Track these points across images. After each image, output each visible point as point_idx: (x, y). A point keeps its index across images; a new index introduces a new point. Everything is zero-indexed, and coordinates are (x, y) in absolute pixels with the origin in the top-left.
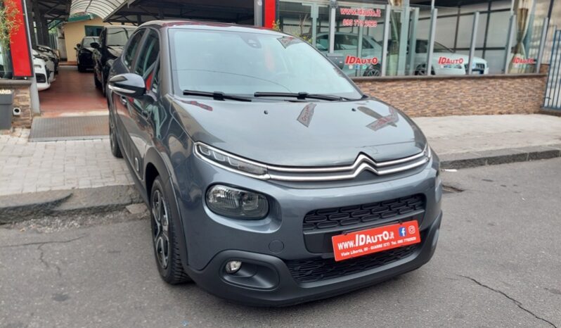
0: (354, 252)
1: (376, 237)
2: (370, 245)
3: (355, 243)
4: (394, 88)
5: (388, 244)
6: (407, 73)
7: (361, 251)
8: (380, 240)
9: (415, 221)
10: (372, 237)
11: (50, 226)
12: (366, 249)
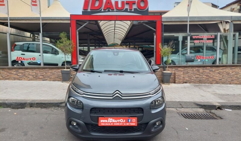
0: (107, 124)
1: (117, 120)
2: (114, 123)
3: (108, 121)
4: (224, 70)
5: (122, 124)
6: (233, 63)
7: (110, 124)
8: (119, 122)
9: (136, 118)
10: (116, 120)
11: (56, 110)
12: (112, 124)
